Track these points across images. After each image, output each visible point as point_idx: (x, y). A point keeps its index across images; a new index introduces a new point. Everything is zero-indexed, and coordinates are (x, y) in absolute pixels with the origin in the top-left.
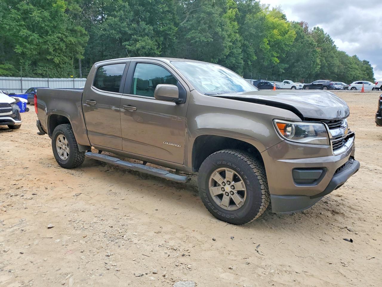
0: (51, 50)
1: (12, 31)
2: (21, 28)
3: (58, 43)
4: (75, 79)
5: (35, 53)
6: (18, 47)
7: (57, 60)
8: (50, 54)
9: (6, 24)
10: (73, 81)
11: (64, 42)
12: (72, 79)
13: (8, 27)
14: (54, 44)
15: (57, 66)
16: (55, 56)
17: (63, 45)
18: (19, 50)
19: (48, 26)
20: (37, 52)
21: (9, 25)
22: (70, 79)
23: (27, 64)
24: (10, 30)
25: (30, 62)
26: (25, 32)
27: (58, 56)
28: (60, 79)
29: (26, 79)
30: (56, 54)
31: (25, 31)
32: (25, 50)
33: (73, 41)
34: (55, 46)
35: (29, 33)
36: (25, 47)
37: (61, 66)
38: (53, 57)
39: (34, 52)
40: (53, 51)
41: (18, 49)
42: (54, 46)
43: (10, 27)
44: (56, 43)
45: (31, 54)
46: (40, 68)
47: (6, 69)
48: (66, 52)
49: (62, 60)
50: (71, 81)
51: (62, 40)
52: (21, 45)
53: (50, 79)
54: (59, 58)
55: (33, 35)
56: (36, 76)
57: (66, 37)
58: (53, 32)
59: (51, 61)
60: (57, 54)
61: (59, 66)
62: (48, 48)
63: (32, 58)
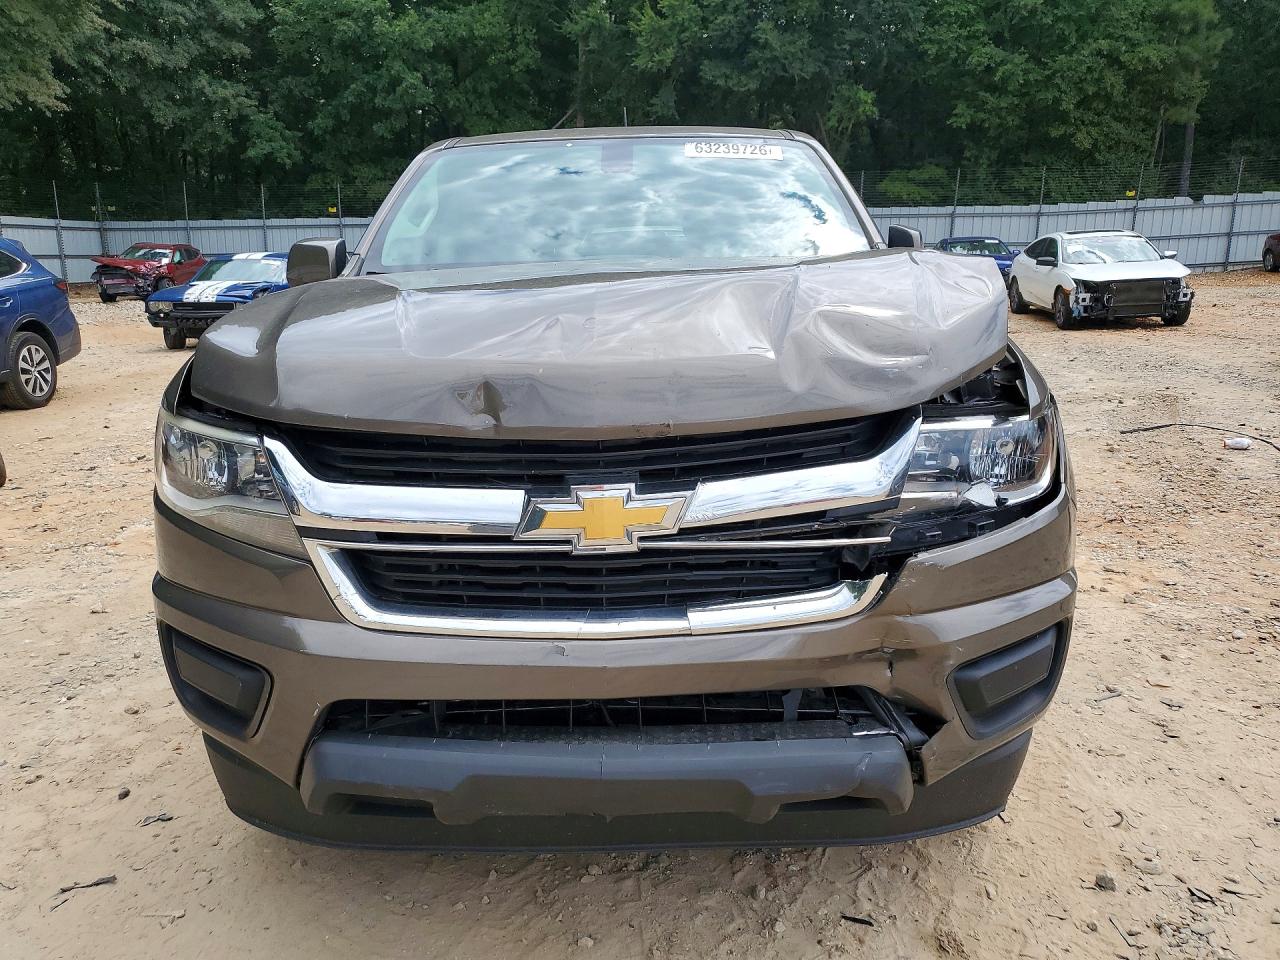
0: (1068, 104)
1: (945, 60)
2: (973, 43)
3: (1096, 76)
4: (1141, 204)
5: (1012, 121)
6: (961, 108)
7: (1083, 141)
8: (1063, 118)
9: (930, 41)
10: (1135, 210)
11: (1122, 66)
12: (1131, 204)
13: (932, 50)
14: (1081, 81)
15: (1086, 158)
16: (1083, 122)
17: (1114, 81)
18: (962, 120)
19: (1067, 18)
20: (1020, 118)
21: (940, 42)
22: (1121, 204)
23: (985, 161)
24: (938, 58)
25: (994, 155)
26: (984, 54)
27: (1092, 123)
28: (1082, 207)
29: (969, 209)
30: (1085, 118)
31: (987, 49)
32: (982, 115)
33: (1154, 59)
34: (1085, 85)
35: (999, 54)
36: (980, 107)
37: (1099, 157)
38: (1071, 130)
39: (1009, 119)
40: (1078, 106)
41: (962, 116)
42: (1081, 89)
43: (941, 48)
44: (1089, 77)
45: (1000, 125)
46: (1026, 170)
47: (925, 184)
48: (1125, 106)
49: (1106, 135)
50: (1126, 210)
51: (1113, 60)
52: (972, 100)
53: (1046, 208)
54: (1094, 131)
55: (1012, 62)
56: (1008, 198)
57: (1133, 45)
58: (1082, 38)
59: (1064, 145)
60: (1089, 116)
61: (1094, 159)
62: (1057, 101)
63: (1002, 141)
